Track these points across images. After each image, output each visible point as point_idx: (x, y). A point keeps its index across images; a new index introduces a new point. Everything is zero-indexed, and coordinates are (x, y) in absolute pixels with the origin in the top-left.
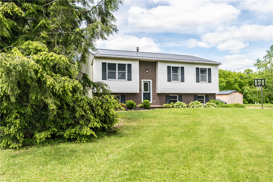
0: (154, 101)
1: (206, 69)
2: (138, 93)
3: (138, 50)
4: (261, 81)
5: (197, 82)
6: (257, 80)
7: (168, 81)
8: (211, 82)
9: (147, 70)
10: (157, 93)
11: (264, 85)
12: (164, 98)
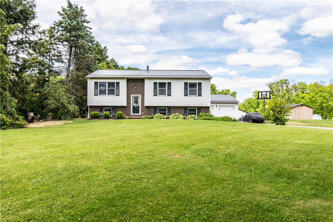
0: (143, 113)
1: (197, 83)
2: (126, 106)
3: (148, 68)
4: (267, 94)
5: (185, 96)
6: (262, 92)
7: (154, 96)
8: (201, 96)
9: (136, 86)
10: (146, 106)
11: (269, 98)
12: (153, 110)
